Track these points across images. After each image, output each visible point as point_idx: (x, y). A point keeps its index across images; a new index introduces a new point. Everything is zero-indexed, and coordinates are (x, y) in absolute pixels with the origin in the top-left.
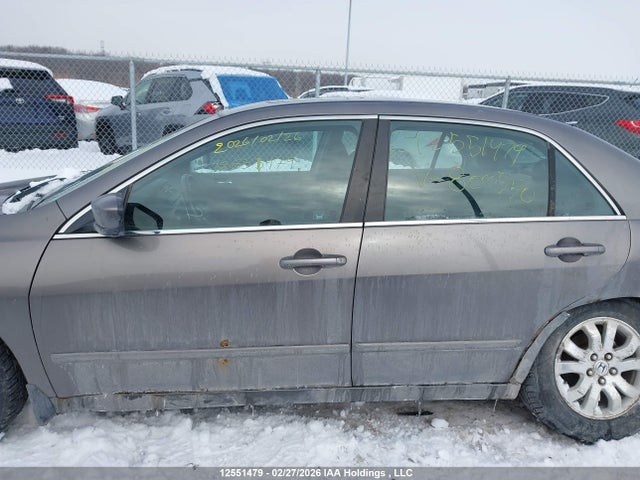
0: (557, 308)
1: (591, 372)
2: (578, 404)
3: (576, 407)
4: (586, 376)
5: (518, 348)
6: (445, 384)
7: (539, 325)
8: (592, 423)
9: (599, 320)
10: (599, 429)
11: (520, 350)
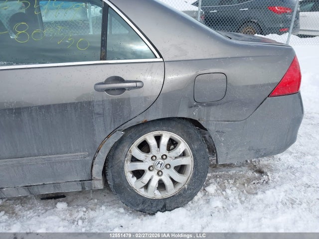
0: (110, 128)
1: (151, 168)
2: (143, 189)
3: (142, 192)
4: (148, 171)
5: (88, 158)
6: (44, 184)
7: (99, 141)
8: (153, 201)
9: (157, 133)
10: (157, 205)
11: (90, 159)
